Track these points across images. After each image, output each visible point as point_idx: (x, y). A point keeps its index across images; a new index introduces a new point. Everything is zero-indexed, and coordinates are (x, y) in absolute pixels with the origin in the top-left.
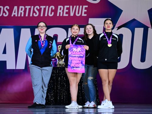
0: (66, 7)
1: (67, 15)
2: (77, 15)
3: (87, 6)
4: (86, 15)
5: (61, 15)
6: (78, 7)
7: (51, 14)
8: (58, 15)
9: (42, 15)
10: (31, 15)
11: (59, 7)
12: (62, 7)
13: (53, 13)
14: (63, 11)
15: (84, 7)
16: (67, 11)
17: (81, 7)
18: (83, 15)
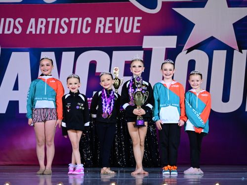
0: (108, 19)
1: (111, 32)
2: (125, 31)
3: (140, 18)
4: (139, 31)
5: (102, 31)
6: (126, 19)
7: (86, 30)
8: (97, 31)
9: (72, 32)
10: (56, 32)
11: (99, 19)
12: (103, 19)
13: (89, 29)
14: (104, 25)
15: (137, 19)
16: (111, 25)
17: (131, 18)
18: (135, 31)
